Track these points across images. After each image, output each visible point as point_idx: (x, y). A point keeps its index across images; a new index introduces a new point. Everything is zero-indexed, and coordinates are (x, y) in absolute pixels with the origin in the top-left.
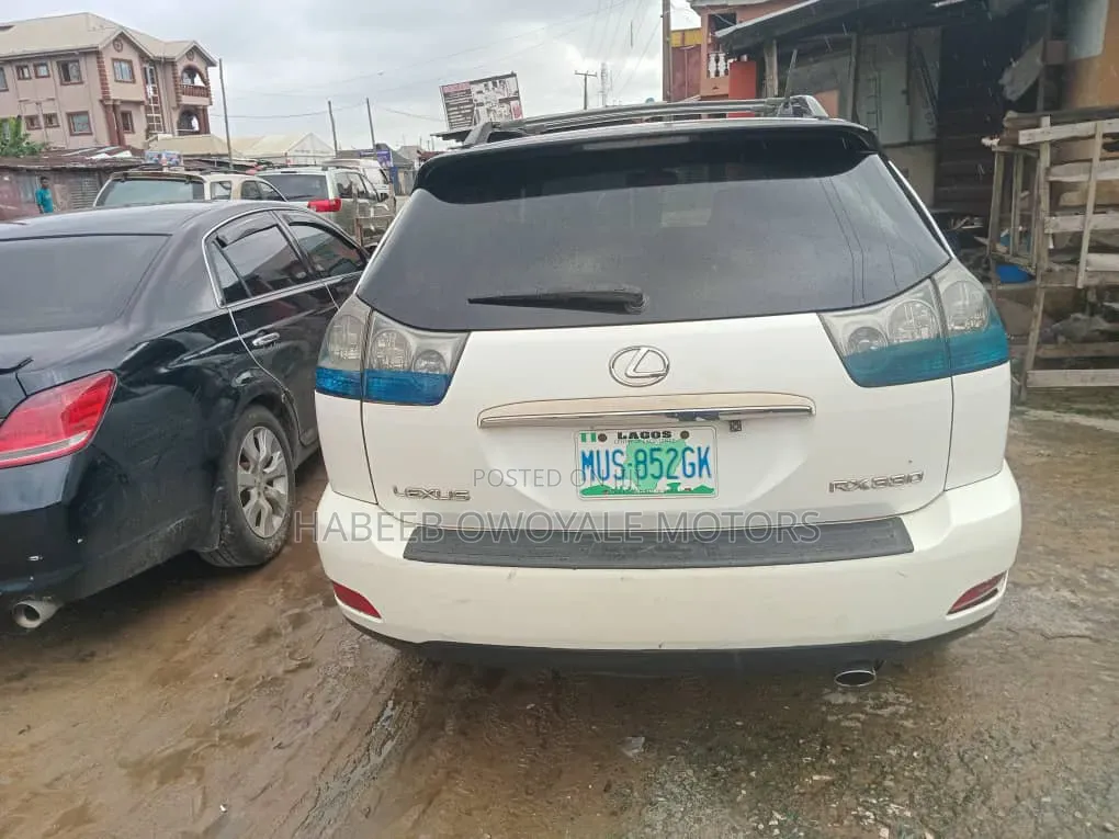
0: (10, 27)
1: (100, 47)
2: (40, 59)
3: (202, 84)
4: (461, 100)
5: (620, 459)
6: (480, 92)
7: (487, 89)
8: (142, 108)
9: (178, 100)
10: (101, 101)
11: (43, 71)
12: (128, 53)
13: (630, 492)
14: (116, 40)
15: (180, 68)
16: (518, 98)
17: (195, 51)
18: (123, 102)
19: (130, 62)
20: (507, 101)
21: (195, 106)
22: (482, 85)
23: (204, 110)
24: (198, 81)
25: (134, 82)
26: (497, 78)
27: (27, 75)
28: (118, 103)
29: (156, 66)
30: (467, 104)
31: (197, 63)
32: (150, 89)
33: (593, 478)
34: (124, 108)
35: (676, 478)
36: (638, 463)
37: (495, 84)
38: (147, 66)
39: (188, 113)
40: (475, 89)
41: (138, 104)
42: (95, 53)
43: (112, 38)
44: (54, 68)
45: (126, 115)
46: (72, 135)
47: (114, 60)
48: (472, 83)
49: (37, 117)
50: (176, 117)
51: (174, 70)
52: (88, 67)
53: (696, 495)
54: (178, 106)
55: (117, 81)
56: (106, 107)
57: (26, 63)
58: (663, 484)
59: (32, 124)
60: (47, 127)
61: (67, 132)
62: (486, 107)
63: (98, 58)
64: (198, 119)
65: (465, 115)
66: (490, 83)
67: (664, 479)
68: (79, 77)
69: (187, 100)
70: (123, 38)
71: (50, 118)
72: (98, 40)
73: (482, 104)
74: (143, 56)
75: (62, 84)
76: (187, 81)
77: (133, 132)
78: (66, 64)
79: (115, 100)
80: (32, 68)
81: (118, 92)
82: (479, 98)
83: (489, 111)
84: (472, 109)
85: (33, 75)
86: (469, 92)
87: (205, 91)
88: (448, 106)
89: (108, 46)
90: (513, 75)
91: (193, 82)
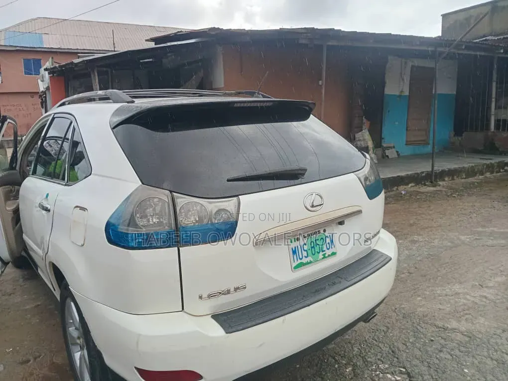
5: (306, 247)
13: (311, 262)
33: (297, 260)
35: (325, 251)
36: (312, 247)
53: (332, 256)
58: (321, 255)
67: (321, 253)
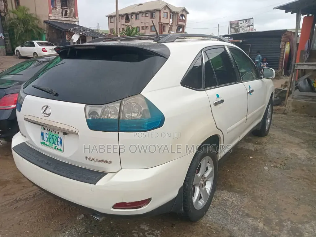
0: (143, 4)
1: (160, 9)
2: (147, 12)
3: (184, 19)
4: (235, 26)
5: (47, 136)
6: (241, 23)
7: (244, 23)
8: (168, 25)
9: (178, 23)
10: (159, 23)
11: (147, 15)
12: (167, 11)
13: (48, 145)
14: (165, 7)
15: (179, 15)
16: (253, 25)
17: (184, 10)
18: (164, 23)
19: (167, 13)
20: (249, 26)
21: (182, 25)
22: (242, 21)
23: (184, 26)
24: (184, 18)
25: (167, 18)
26: (247, 19)
27: (144, 16)
28: (163, 24)
29: (174, 14)
30: (237, 27)
31: (184, 13)
32: (171, 20)
33: (42, 140)
34: (164, 25)
36: (50, 138)
37: (246, 21)
38: (172, 14)
39: (180, 27)
40: (240, 22)
41: (167, 24)
42: (159, 10)
43: (164, 7)
44: (150, 14)
45: (164, 27)
46: (151, 31)
47: (163, 12)
48: (239, 21)
49: (144, 27)
50: (176, 28)
51: (178, 15)
52: (157, 14)
53: (60, 151)
54: (177, 25)
55: (163, 18)
56: (159, 24)
57: (144, 13)
58: (54, 146)
59: (143, 28)
60: (146, 29)
61: (150, 30)
62: (242, 28)
63: (160, 12)
64: (182, 28)
65: (236, 30)
66: (245, 21)
67: (54, 144)
68: (155, 17)
69: (180, 23)
70: (167, 7)
71: (147, 27)
72: (161, 7)
73: (241, 27)
74: (171, 11)
75: (151, 18)
76: (181, 18)
77: (165, 31)
78: (152, 13)
79: (162, 23)
80: (145, 14)
81: (163, 21)
82: (241, 25)
83: (243, 29)
84: (238, 28)
85: (145, 16)
86: (238, 23)
87: (185, 21)
88: (231, 27)
89: (162, 9)
90: (252, 18)
91: (182, 18)
